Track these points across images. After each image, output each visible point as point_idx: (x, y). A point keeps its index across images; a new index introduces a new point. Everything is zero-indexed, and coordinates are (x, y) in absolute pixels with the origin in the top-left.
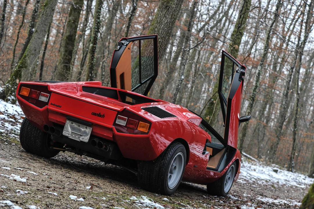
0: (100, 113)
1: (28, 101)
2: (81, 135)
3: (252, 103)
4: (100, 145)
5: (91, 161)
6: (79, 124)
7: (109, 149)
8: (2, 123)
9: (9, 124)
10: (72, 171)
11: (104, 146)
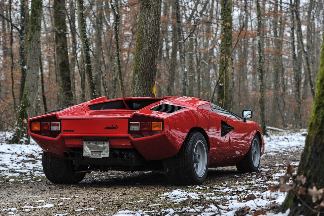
0: (112, 126)
1: (41, 135)
2: (101, 152)
3: (261, 75)
4: (122, 156)
5: (118, 175)
6: (96, 142)
7: (131, 157)
8: (23, 164)
9: (30, 163)
10: (103, 188)
11: (126, 155)
